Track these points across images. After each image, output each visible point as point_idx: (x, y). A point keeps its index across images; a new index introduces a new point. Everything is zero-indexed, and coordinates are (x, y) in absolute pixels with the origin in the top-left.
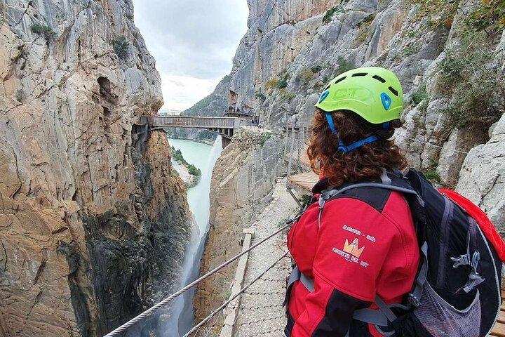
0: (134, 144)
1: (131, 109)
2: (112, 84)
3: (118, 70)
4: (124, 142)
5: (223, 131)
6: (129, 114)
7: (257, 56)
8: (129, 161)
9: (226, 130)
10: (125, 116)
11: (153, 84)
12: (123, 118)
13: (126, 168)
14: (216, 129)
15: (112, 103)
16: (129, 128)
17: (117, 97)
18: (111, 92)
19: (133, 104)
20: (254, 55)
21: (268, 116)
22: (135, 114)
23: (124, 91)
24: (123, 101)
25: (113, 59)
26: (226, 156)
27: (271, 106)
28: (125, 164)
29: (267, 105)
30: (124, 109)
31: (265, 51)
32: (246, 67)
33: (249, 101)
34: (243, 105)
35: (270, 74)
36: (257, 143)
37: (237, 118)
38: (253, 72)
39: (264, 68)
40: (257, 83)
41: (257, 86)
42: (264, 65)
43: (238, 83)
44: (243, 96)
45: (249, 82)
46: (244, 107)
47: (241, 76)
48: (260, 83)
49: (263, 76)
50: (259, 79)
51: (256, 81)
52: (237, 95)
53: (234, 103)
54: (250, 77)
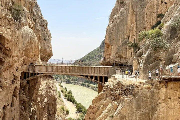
0: (23, 88)
1: (22, 59)
2: (7, 39)
3: (12, 29)
4: (13, 87)
5: (99, 78)
6: (20, 63)
7: (131, 11)
8: (17, 102)
9: (101, 78)
10: (16, 65)
11: (45, 40)
12: (14, 67)
13: (13, 108)
14: (91, 77)
15: (6, 55)
16: (19, 74)
17: (10, 50)
18: (6, 46)
19: (23, 55)
20: (128, 11)
21: (142, 65)
22: (24, 63)
23: (16, 45)
24: (15, 53)
25: (9, 21)
26: (97, 104)
27: (145, 55)
28: (12, 105)
29: (141, 55)
30: (15, 59)
31: (139, 6)
32: (120, 22)
33: (124, 52)
34: (117, 55)
35: (144, 26)
36: (128, 93)
37: (112, 67)
38: (127, 25)
39: (138, 22)
40: (131, 35)
41: (131, 37)
42: (137, 18)
43: (113, 36)
44: (117, 47)
45: (124, 35)
46: (118, 57)
47: (116, 30)
48: (134, 35)
49: (137, 29)
50: (133, 31)
51: (131, 33)
52: (111, 47)
53: (109, 53)
54: (124, 30)
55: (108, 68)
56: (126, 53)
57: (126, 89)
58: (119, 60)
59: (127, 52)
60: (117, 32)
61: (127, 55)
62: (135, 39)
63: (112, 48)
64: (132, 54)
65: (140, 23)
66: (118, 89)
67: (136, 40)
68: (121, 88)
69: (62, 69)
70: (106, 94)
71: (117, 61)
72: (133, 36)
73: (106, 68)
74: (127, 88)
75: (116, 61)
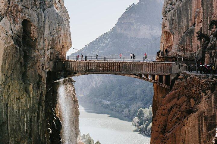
1: (48, 53)
3: (39, 12)
5: (158, 78)
6: (46, 59)
12: (40, 64)
17: (36, 40)
18: (31, 35)
22: (51, 59)
24: (41, 44)
32: (183, 5)
33: (188, 43)
34: (180, 48)
35: (212, 12)
36: (206, 89)
37: (175, 62)
38: (191, 9)
39: (205, 6)
40: (196, 22)
41: (197, 25)
42: (204, 2)
43: (174, 22)
44: (180, 38)
45: (188, 22)
46: (182, 50)
47: (178, 15)
48: (201, 23)
49: (203, 14)
50: (199, 18)
51: (196, 20)
52: (172, 36)
53: (169, 45)
54: (187, 16)
55: (170, 63)
56: (192, 45)
57: (203, 84)
58: (183, 54)
59: (193, 43)
60: (180, 17)
61: (193, 47)
62: (202, 27)
63: (173, 38)
64: (198, 46)
65: (207, 8)
66: (194, 85)
67: (203, 29)
68: (198, 84)
69: (107, 66)
70: (178, 93)
71: (180, 54)
72: (199, 24)
73: (168, 63)
74: (205, 83)
75: (178, 55)
